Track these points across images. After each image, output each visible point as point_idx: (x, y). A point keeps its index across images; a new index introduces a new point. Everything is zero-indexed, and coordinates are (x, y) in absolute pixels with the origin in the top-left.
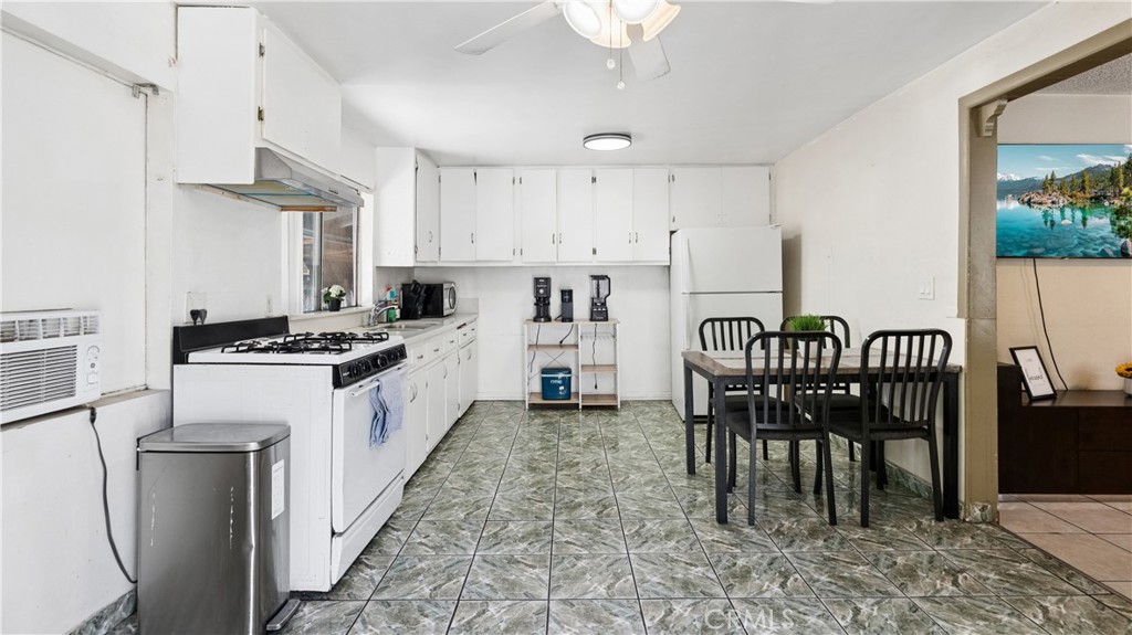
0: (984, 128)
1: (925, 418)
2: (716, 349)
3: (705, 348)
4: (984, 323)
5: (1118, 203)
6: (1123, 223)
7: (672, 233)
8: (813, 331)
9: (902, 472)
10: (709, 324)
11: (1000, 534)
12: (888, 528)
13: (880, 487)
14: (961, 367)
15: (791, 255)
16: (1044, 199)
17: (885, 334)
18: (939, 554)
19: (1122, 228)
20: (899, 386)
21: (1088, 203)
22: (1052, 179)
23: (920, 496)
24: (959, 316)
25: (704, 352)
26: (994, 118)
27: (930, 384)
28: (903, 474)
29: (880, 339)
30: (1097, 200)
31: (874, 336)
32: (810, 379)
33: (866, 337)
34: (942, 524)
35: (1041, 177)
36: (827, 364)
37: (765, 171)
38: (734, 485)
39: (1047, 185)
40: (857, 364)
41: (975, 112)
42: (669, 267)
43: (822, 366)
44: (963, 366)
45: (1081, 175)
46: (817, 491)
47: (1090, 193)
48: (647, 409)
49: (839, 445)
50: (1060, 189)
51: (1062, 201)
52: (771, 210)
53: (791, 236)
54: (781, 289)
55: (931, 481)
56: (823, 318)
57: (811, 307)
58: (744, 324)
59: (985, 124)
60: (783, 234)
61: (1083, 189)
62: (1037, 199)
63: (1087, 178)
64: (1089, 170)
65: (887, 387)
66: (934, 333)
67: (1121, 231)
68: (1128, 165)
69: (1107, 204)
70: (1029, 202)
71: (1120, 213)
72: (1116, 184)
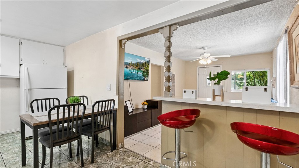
0: (122, 46)
1: (109, 124)
2: (38, 111)
3: (33, 112)
4: (122, 96)
5: (143, 70)
6: (144, 74)
7: (21, 65)
8: (77, 103)
9: (102, 139)
10: (35, 102)
11: (125, 150)
12: (99, 161)
13: (97, 146)
14: (117, 109)
15: (70, 76)
16: (130, 67)
17: (99, 102)
18: (113, 164)
19: (144, 75)
20: (102, 116)
21: (138, 69)
22: (131, 63)
23: (107, 145)
24: (116, 95)
25: (32, 114)
26: (124, 44)
27: (110, 114)
28: (102, 140)
29: (97, 104)
30: (140, 69)
31: (96, 103)
32: (75, 119)
33: (93, 103)
34: (112, 153)
35: (129, 62)
36: (81, 113)
37: (62, 48)
38: (45, 164)
39: (130, 64)
40: (91, 112)
41: (121, 41)
42: (19, 79)
43: (79, 114)
44: (117, 108)
45: (137, 63)
46: (78, 155)
47: (139, 67)
48: (5, 138)
49: (84, 138)
50: (133, 65)
51: (133, 68)
52: (64, 62)
53: (71, 70)
54: (67, 87)
55: (110, 141)
56: (80, 96)
57: (76, 93)
58: (52, 100)
59: (123, 45)
60: (68, 69)
61: (137, 66)
62: (128, 67)
63: (138, 64)
64: (138, 62)
65: (99, 117)
66: (111, 100)
67: (144, 76)
68: (146, 63)
69: (141, 70)
70: (126, 67)
71: (144, 72)
72: (143, 66)
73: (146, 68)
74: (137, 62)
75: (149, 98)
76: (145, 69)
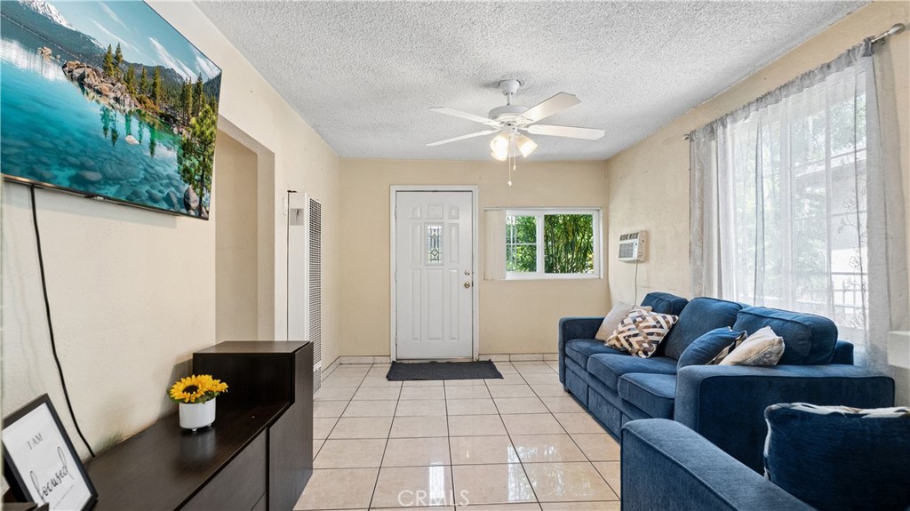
5: (186, 135)
6: (188, 163)
16: (105, 87)
19: (186, 170)
22: (117, 58)
30: (168, 120)
35: (103, 46)
39: (110, 63)
45: (152, 72)
47: (161, 106)
50: (128, 81)
51: (129, 103)
61: (153, 96)
62: (92, 80)
63: (158, 81)
64: (161, 70)
67: (186, 173)
68: (198, 88)
69: (175, 130)
70: (81, 81)
71: (186, 148)
72: (185, 107)
73: (200, 122)
74: (155, 64)
75: (207, 339)
76: (193, 127)
